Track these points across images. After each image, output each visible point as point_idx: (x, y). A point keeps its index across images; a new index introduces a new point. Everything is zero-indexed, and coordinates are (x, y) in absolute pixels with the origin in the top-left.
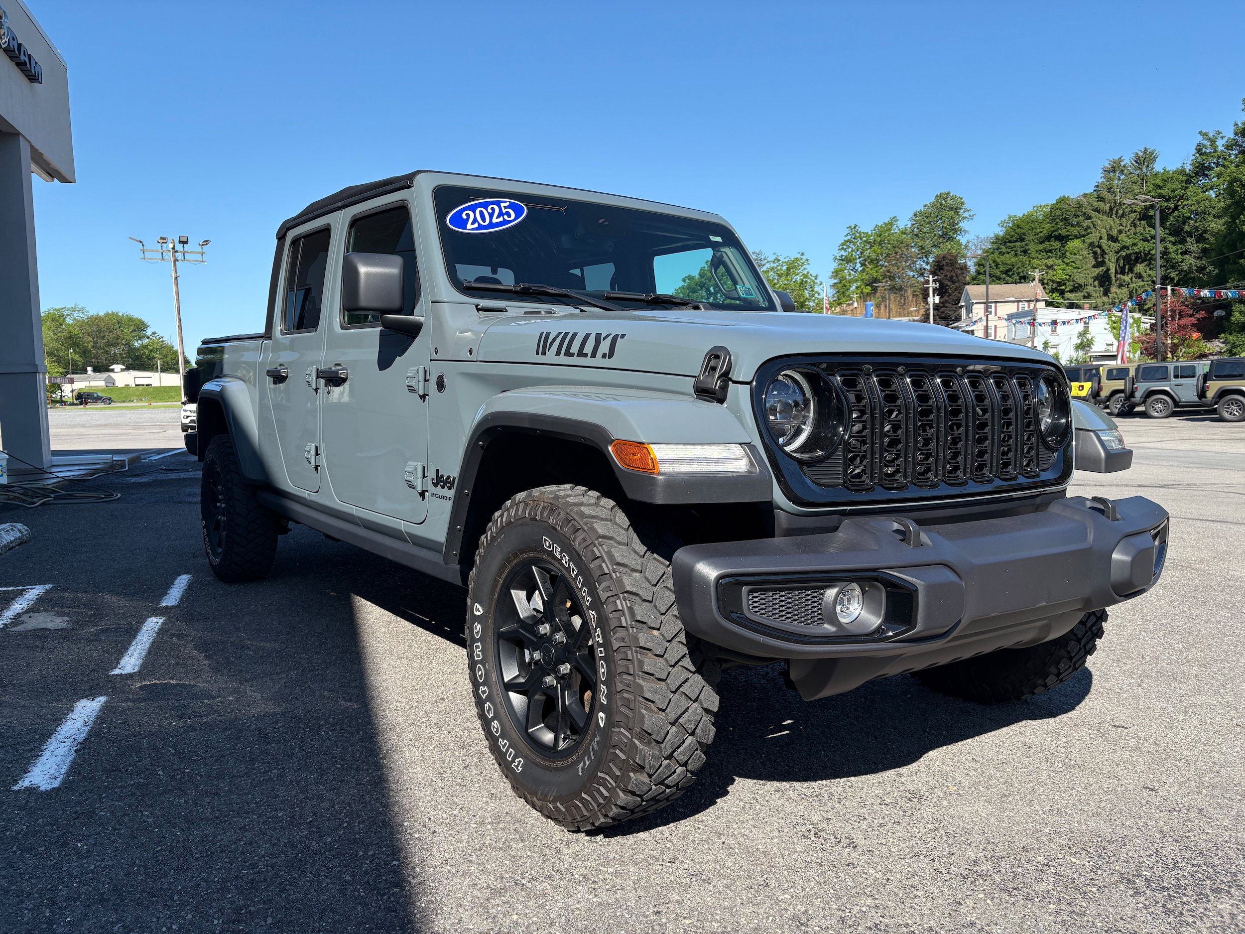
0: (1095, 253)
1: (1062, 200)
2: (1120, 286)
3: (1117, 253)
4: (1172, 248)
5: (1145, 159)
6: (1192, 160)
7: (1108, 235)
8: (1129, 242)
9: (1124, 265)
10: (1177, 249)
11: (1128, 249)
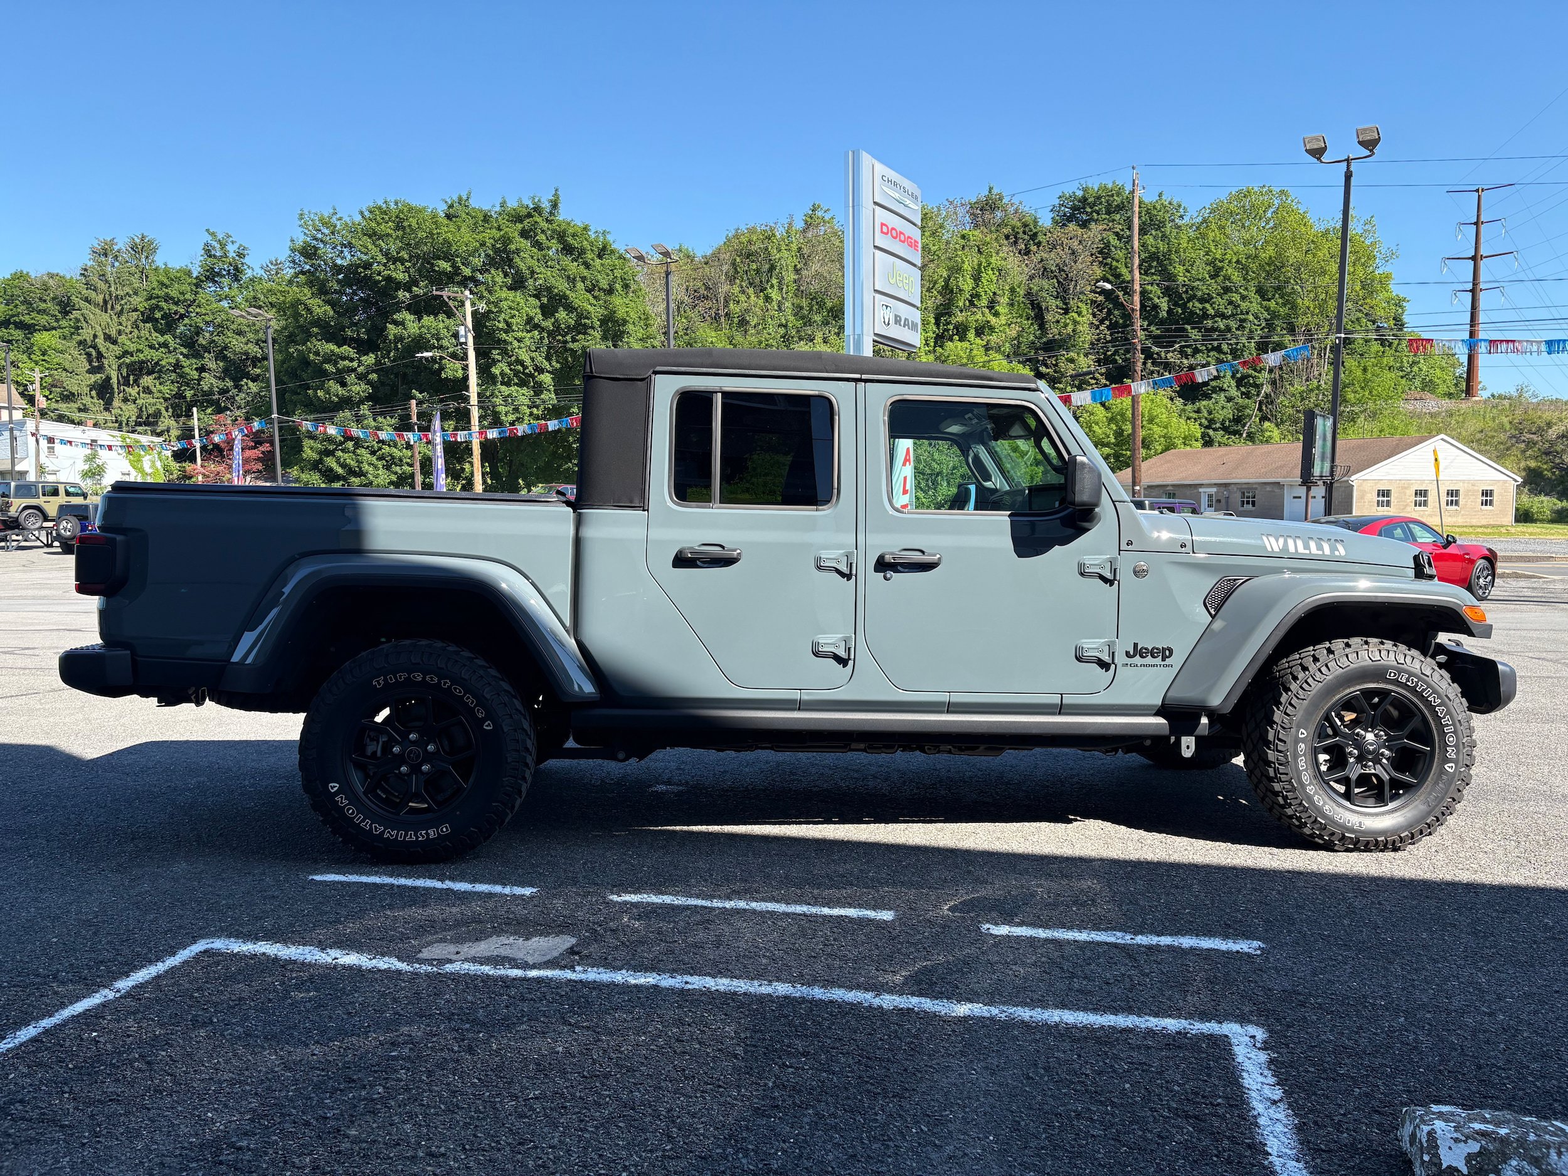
0: (89, 355)
1: (19, 276)
2: (126, 400)
3: (119, 358)
4: (185, 362)
5: (142, 248)
6: (201, 261)
7: (105, 334)
8: (132, 347)
9: (128, 376)
10: (192, 364)
11: (132, 356)
